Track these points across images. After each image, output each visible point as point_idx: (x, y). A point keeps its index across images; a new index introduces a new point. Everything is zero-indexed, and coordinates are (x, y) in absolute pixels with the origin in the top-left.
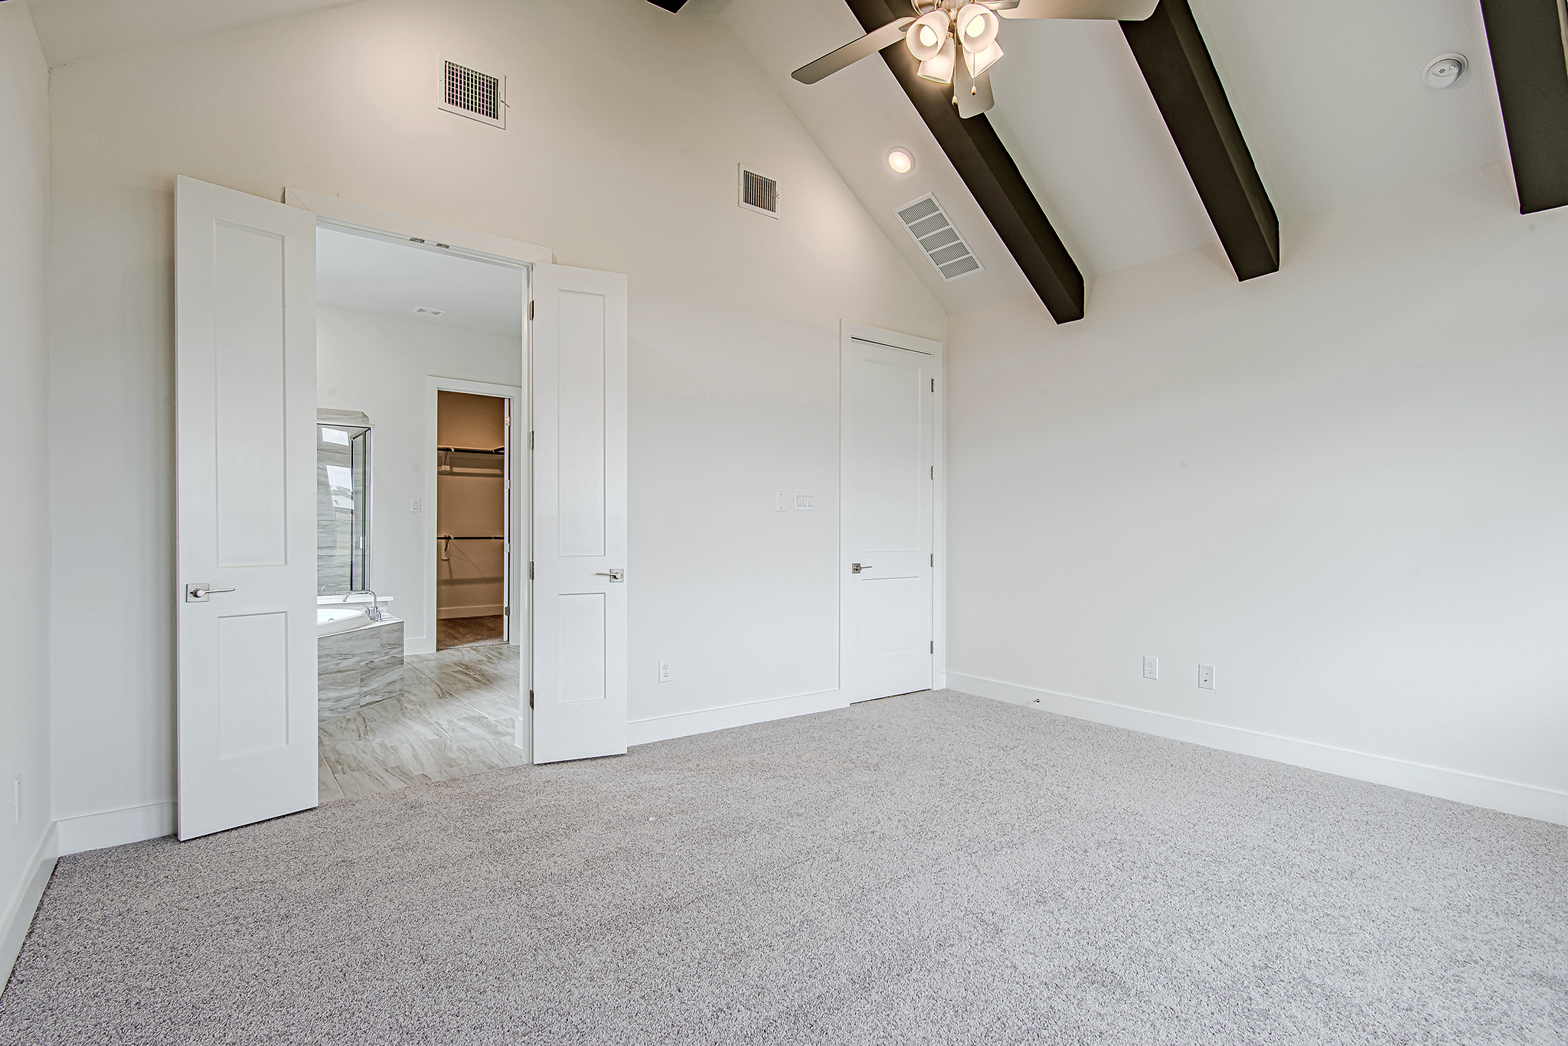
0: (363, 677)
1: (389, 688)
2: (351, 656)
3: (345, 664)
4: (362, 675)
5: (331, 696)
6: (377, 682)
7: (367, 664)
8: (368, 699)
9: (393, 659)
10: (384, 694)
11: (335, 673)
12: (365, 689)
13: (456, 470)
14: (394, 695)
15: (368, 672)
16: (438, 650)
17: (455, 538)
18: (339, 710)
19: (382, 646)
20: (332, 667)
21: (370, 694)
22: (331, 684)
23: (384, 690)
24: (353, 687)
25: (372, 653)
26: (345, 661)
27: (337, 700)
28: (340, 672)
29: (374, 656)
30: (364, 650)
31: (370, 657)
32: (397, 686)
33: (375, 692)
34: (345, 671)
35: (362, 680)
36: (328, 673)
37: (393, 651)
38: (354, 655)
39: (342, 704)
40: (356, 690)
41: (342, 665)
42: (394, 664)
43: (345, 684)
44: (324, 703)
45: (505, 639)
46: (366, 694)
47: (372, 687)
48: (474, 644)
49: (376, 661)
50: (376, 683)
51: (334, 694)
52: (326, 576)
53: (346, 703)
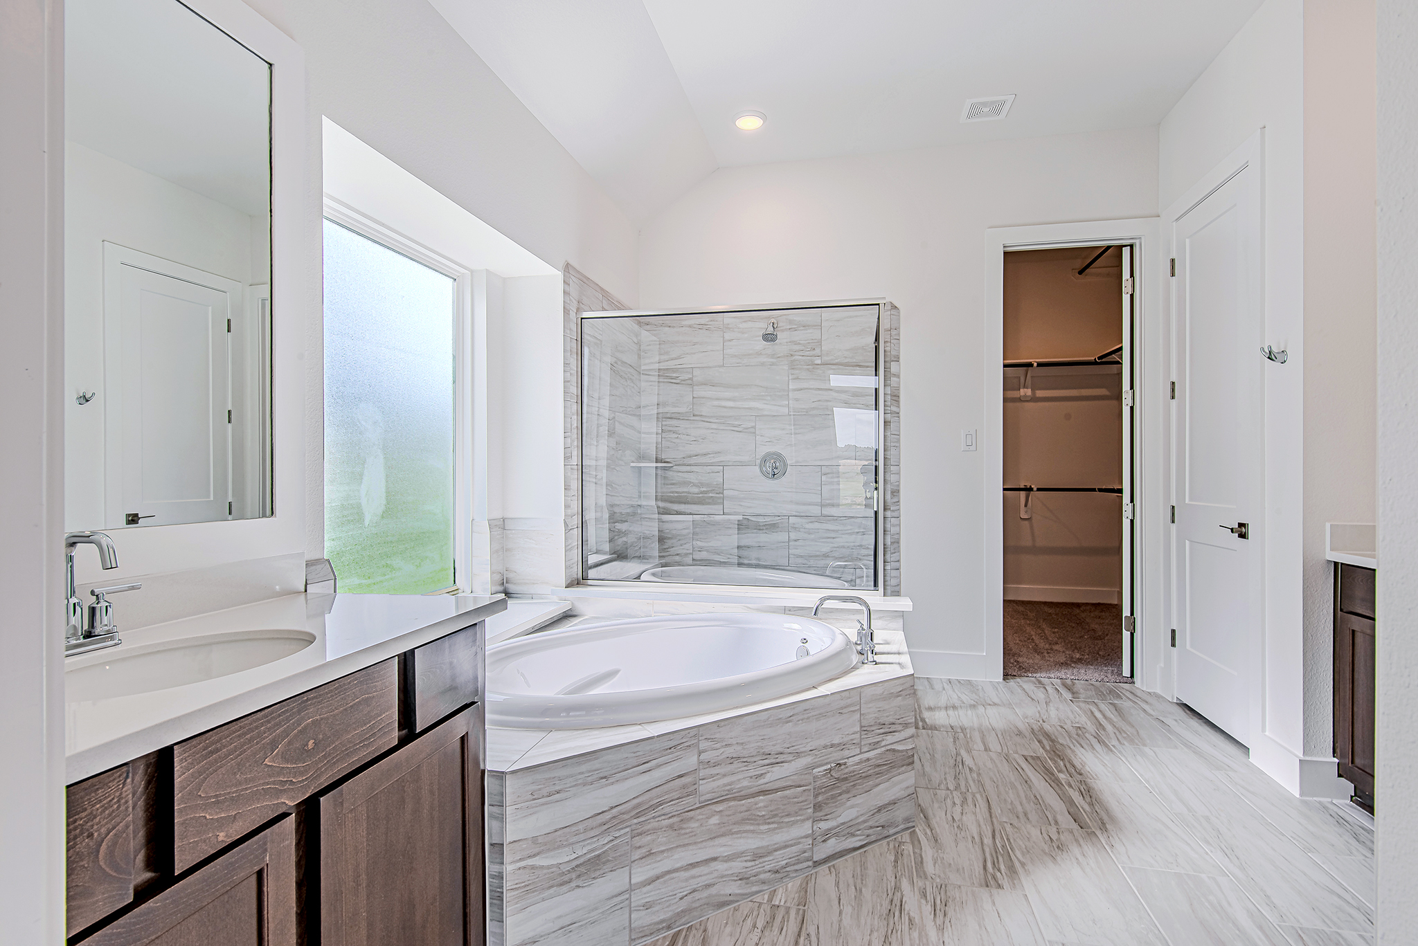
0: (820, 798)
1: (882, 818)
2: (790, 757)
3: (777, 773)
4: (816, 796)
5: (742, 848)
6: (852, 807)
7: (830, 770)
8: (833, 845)
9: (890, 756)
10: (870, 831)
11: (753, 795)
12: (824, 826)
13: (1040, 393)
14: (892, 831)
15: (833, 787)
16: (1006, 676)
17: (1039, 490)
18: (762, 876)
19: (864, 730)
20: (745, 783)
21: (836, 835)
22: (743, 821)
23: (870, 823)
24: (795, 823)
25: (842, 746)
26: (776, 768)
27: (758, 855)
28: (764, 792)
29: (846, 753)
30: (822, 742)
31: (836, 756)
32: (901, 813)
33: (848, 830)
34: (777, 790)
35: (817, 807)
36: (734, 799)
37: (890, 739)
38: (798, 755)
39: (770, 863)
40: (806, 828)
41: (768, 778)
42: (892, 766)
43: (775, 819)
44: (726, 865)
45: (1126, 672)
46: (826, 836)
47: (840, 820)
48: (1067, 674)
49: (851, 761)
50: (852, 810)
51: (750, 843)
52: (843, 547)
53: (780, 859)
